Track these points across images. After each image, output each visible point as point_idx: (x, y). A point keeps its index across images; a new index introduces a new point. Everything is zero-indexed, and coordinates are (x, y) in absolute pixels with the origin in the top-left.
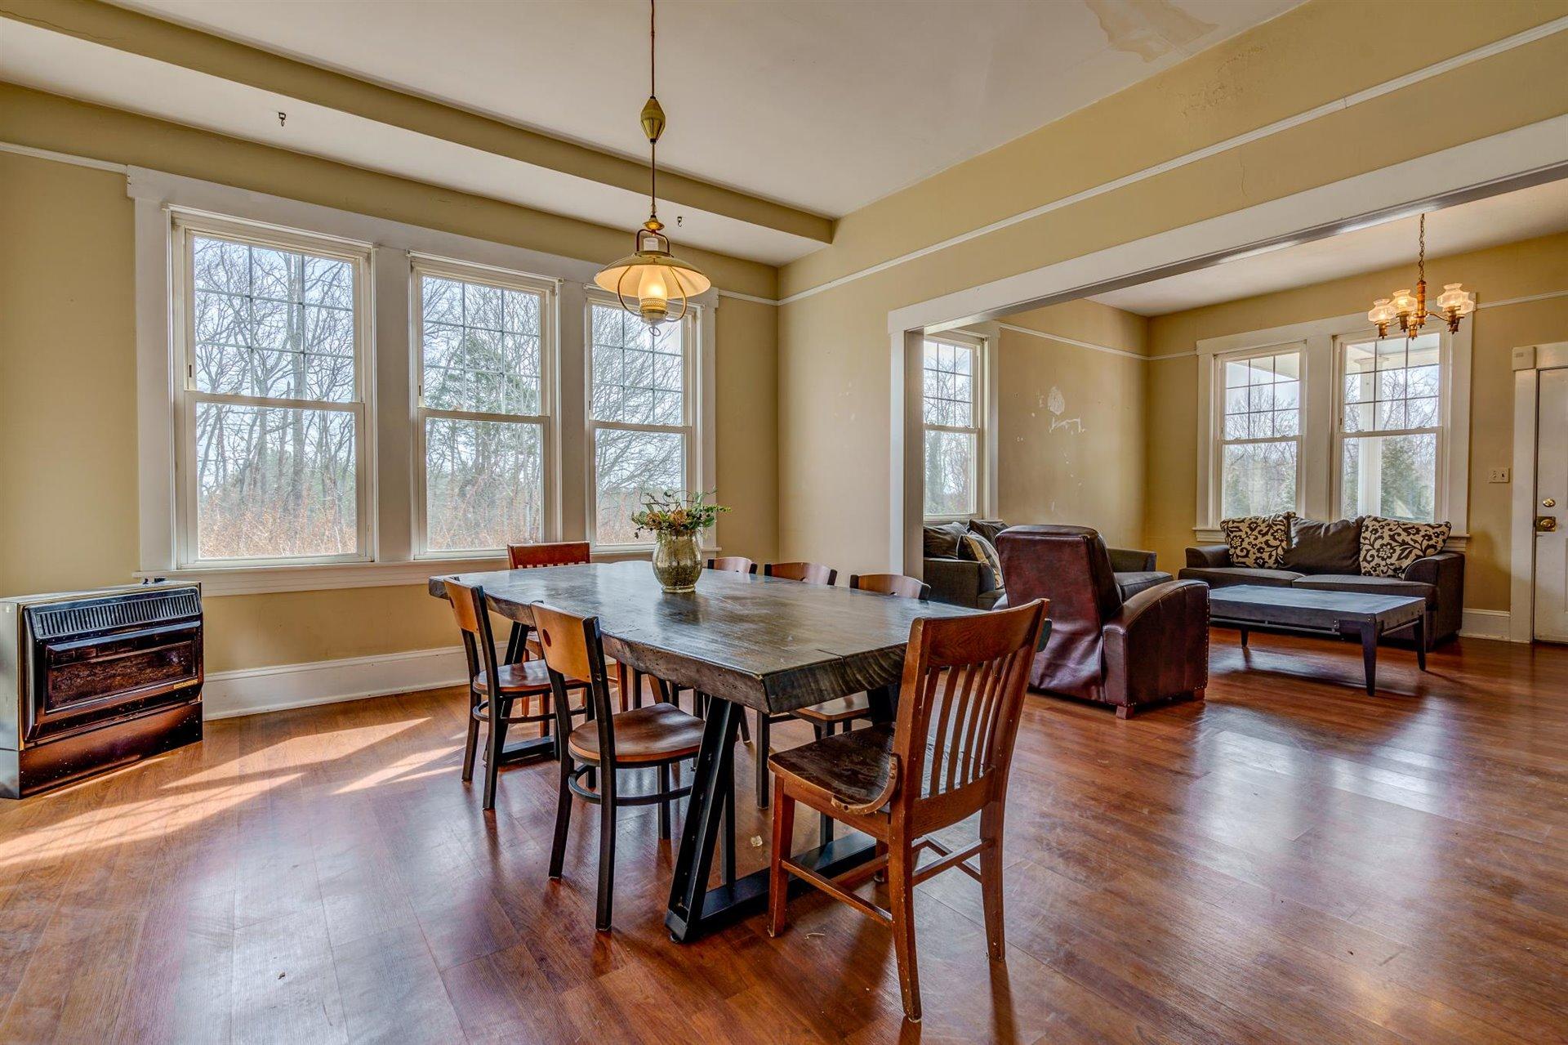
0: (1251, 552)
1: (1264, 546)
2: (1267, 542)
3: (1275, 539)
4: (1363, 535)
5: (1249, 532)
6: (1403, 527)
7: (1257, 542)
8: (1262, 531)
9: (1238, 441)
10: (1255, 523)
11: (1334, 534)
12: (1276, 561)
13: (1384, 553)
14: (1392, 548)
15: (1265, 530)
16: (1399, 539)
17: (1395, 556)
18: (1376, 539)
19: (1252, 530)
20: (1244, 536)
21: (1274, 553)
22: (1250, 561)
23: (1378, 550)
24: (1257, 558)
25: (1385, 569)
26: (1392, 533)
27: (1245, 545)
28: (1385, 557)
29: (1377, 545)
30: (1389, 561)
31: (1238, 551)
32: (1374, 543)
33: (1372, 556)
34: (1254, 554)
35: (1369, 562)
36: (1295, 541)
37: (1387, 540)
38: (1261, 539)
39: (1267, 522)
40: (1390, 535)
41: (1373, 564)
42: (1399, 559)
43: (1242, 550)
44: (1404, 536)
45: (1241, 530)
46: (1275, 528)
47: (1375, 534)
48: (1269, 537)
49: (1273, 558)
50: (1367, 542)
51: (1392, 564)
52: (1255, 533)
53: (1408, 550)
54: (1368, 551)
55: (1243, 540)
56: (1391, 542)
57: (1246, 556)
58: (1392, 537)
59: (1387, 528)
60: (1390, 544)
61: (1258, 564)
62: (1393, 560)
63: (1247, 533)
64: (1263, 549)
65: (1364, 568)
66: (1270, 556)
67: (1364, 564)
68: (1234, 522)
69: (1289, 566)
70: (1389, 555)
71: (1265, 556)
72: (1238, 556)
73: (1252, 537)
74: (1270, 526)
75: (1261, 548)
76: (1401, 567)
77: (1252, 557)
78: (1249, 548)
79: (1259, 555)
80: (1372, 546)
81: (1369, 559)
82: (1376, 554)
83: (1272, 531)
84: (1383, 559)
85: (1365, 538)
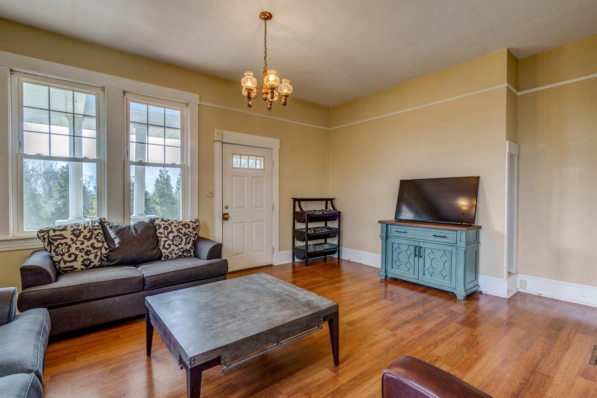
0: (79, 257)
1: (90, 249)
2: (92, 246)
3: (98, 241)
4: (158, 231)
5: (75, 239)
6: (181, 224)
7: (84, 246)
8: (86, 236)
9: (39, 157)
10: (78, 229)
11: (142, 233)
12: (101, 260)
13: (176, 242)
14: (180, 238)
15: (89, 235)
16: (182, 232)
17: (183, 242)
18: (168, 233)
19: (78, 236)
20: (70, 242)
21: (99, 253)
22: (78, 265)
23: (172, 241)
24: (85, 260)
25: (177, 252)
26: (177, 228)
27: (73, 250)
28: (177, 244)
29: (171, 236)
30: (180, 247)
31: (66, 257)
32: (168, 236)
33: (169, 245)
34: (82, 257)
35: (167, 249)
36: (117, 241)
37: (176, 233)
38: (87, 243)
39: (88, 228)
40: (176, 230)
41: (170, 250)
42: (186, 244)
43: (70, 256)
44: (184, 230)
45: (65, 238)
46: (96, 232)
47: (167, 230)
48: (93, 241)
49: (98, 257)
50: (163, 235)
51: (182, 248)
52: (81, 238)
53: (189, 238)
54: (165, 242)
55: (70, 246)
56: (179, 234)
57: (75, 260)
58: (178, 231)
59: (173, 225)
60: (179, 236)
61: (85, 265)
62: (182, 246)
63: (72, 240)
64: (90, 251)
65: (164, 253)
66: (96, 257)
67: (164, 251)
68: (54, 231)
69: (114, 263)
70: (180, 243)
71: (92, 257)
72: (65, 262)
73: (78, 243)
74: (90, 231)
75: (88, 251)
76: (186, 249)
77: (80, 259)
78: (77, 252)
79: (86, 257)
80: (168, 238)
81: (166, 246)
82: (171, 243)
83: (94, 235)
84: (176, 246)
85: (161, 233)
